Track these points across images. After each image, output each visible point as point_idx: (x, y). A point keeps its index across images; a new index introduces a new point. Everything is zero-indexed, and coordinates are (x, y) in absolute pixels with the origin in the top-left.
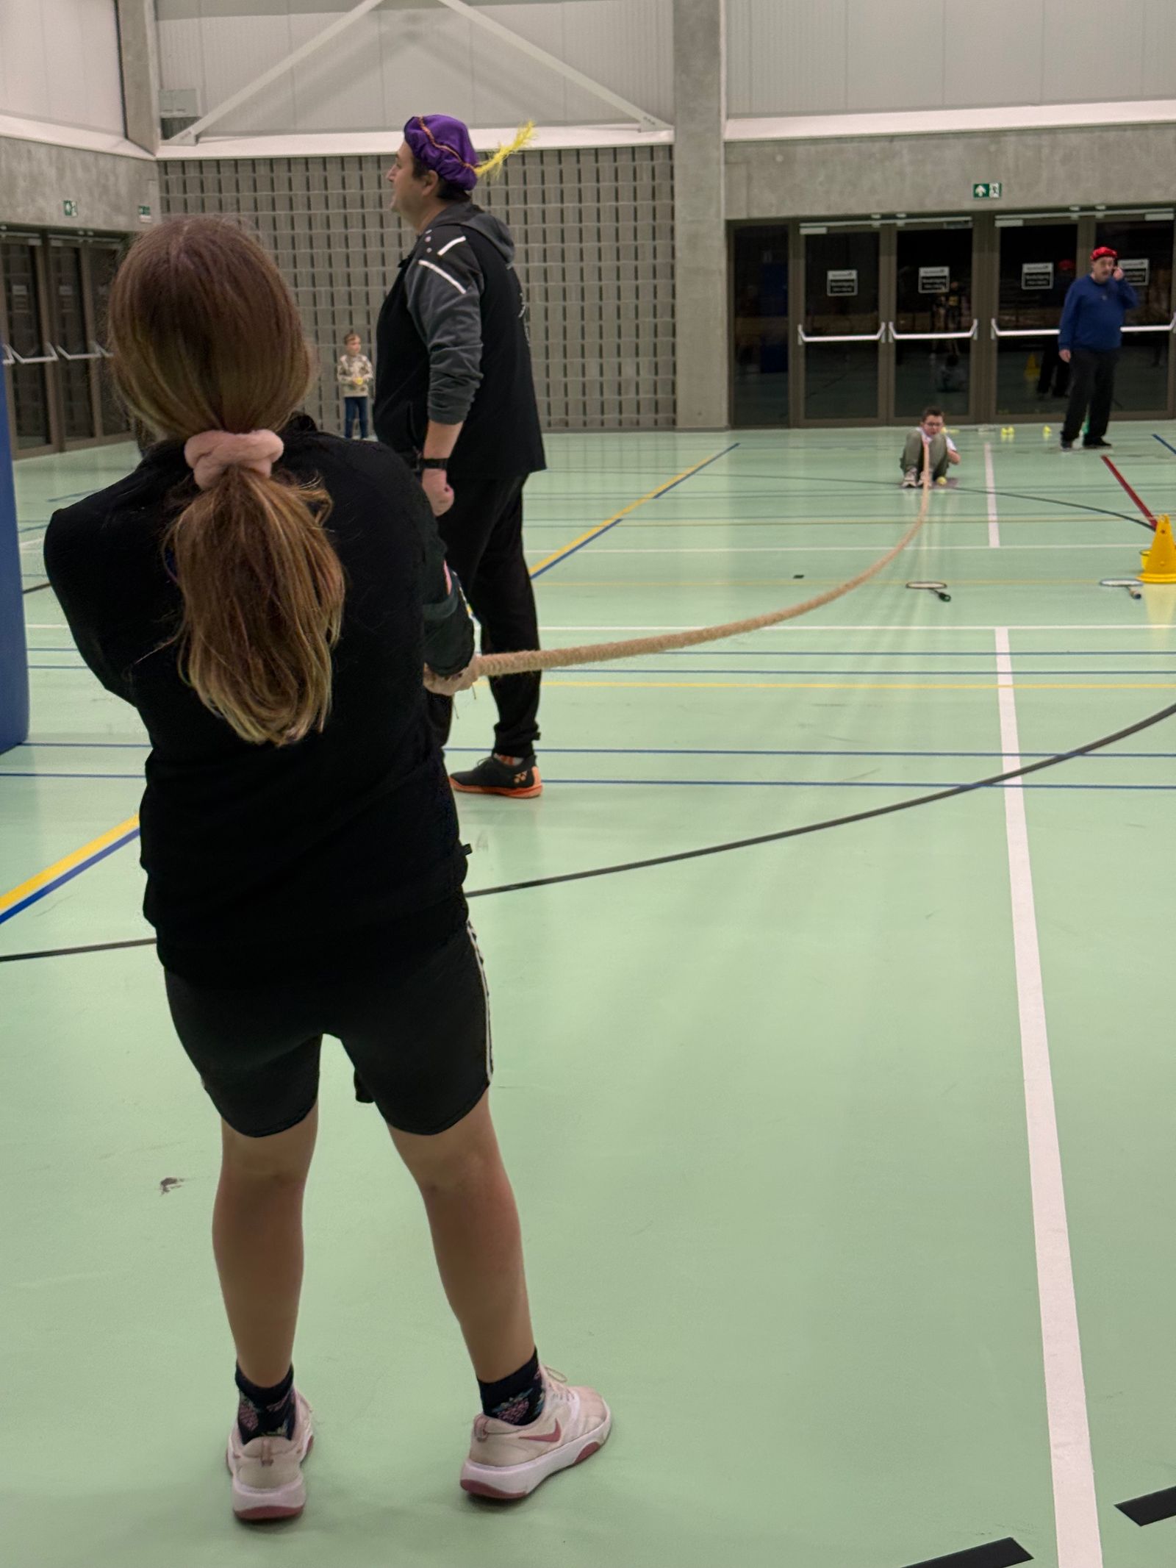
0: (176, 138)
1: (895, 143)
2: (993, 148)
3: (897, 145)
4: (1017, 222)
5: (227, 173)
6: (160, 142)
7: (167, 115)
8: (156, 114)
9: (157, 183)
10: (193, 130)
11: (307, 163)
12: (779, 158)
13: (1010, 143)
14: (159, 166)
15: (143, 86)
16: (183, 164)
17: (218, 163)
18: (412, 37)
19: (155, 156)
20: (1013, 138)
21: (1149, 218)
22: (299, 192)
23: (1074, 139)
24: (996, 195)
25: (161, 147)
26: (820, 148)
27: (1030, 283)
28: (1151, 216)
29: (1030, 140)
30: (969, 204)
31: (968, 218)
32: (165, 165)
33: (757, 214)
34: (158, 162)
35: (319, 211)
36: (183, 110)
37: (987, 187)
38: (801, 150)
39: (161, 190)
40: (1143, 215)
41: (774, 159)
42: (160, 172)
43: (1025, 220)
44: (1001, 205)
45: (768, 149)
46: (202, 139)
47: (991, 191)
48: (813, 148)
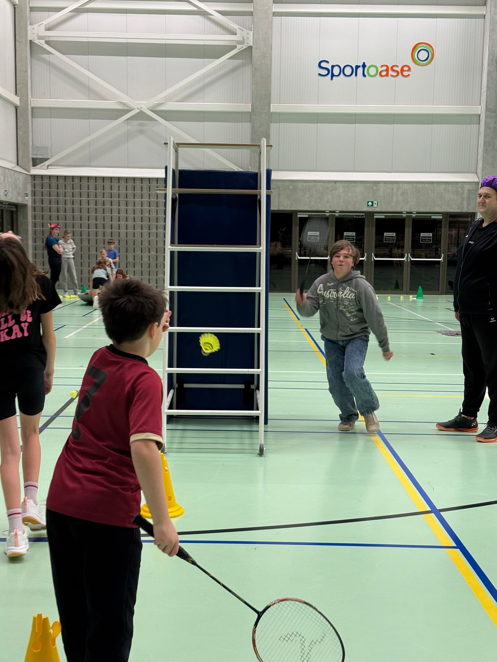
0: (39, 166)
1: (336, 184)
2: (375, 188)
3: (337, 185)
4: (382, 216)
5: (61, 181)
6: (32, 167)
7: (35, 157)
8: (31, 156)
9: (30, 184)
10: (47, 163)
11: (96, 179)
12: (291, 187)
13: (382, 187)
14: (31, 177)
15: (26, 144)
16: (42, 177)
17: (58, 177)
18: (141, 132)
19: (30, 173)
20: (382, 185)
21: (433, 217)
22: (92, 191)
23: (406, 186)
24: (376, 206)
25: (32, 169)
26: (307, 184)
27: (387, 240)
28: (434, 217)
29: (389, 186)
30: (365, 209)
31: (364, 214)
32: (34, 177)
33: (281, 208)
34: (31, 175)
35: (100, 199)
36: (42, 155)
37: (372, 202)
38: (300, 184)
39: (32, 187)
40: (431, 216)
41: (289, 187)
42: (31, 180)
43: (385, 216)
44: (378, 210)
45: (287, 184)
46: (49, 167)
47: (374, 204)
48: (304, 184)
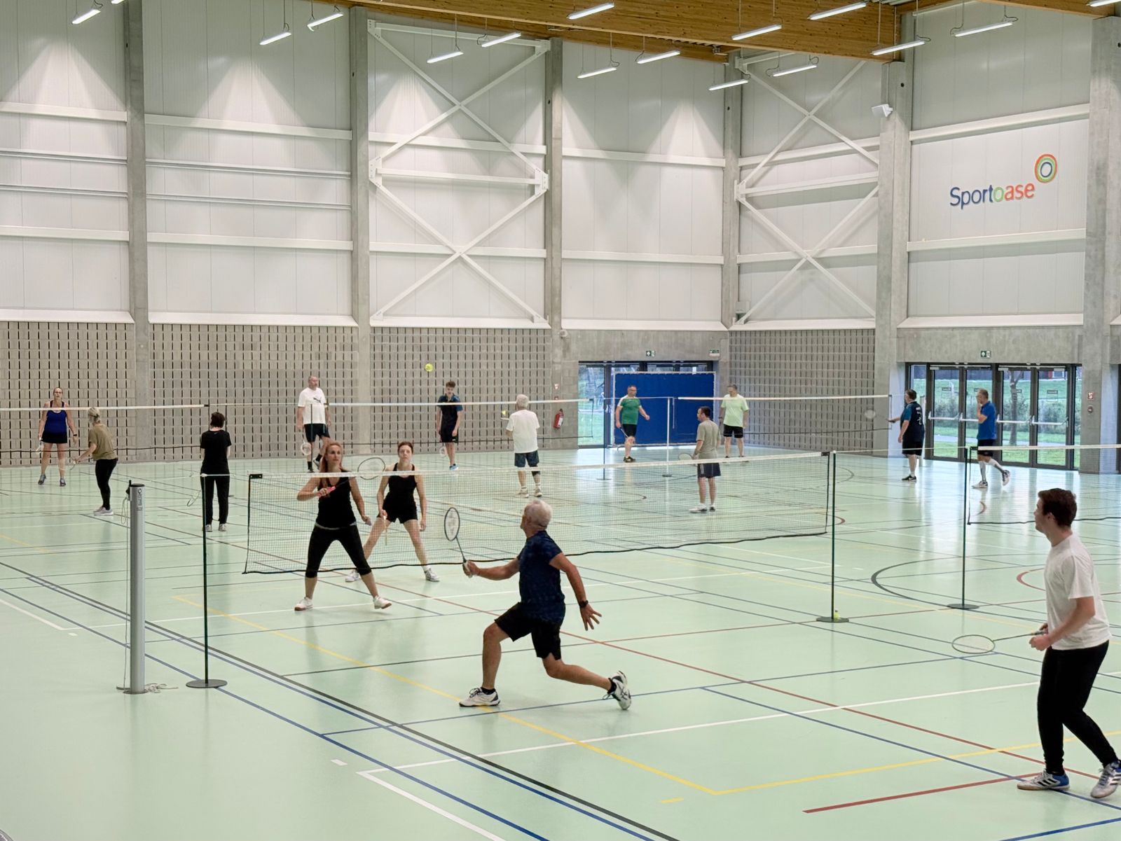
0: (738, 322)
2: (988, 335)
7: (738, 312)
9: (728, 340)
10: (744, 318)
16: (736, 332)
17: (746, 332)
19: (728, 329)
20: (996, 331)
26: (929, 332)
29: (1002, 332)
32: (731, 332)
38: (923, 332)
39: (730, 343)
42: (730, 336)
45: (912, 332)
46: (746, 322)
47: (987, 355)
48: (927, 332)
